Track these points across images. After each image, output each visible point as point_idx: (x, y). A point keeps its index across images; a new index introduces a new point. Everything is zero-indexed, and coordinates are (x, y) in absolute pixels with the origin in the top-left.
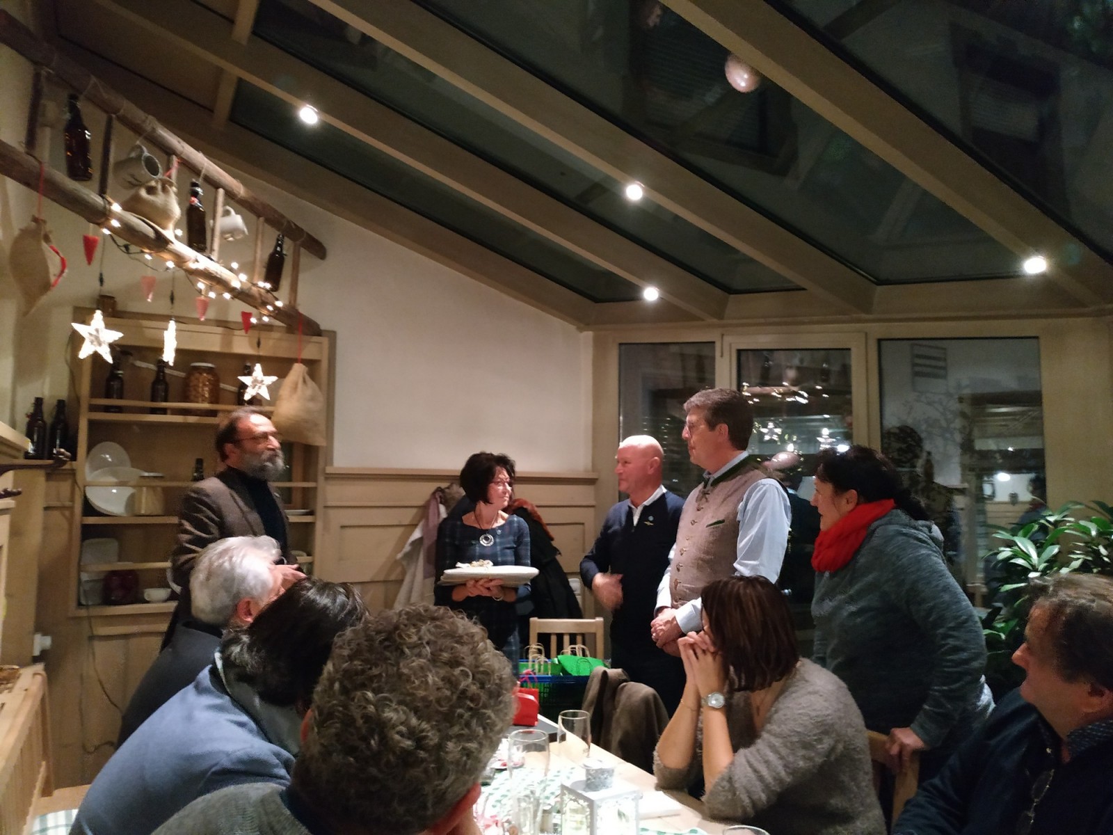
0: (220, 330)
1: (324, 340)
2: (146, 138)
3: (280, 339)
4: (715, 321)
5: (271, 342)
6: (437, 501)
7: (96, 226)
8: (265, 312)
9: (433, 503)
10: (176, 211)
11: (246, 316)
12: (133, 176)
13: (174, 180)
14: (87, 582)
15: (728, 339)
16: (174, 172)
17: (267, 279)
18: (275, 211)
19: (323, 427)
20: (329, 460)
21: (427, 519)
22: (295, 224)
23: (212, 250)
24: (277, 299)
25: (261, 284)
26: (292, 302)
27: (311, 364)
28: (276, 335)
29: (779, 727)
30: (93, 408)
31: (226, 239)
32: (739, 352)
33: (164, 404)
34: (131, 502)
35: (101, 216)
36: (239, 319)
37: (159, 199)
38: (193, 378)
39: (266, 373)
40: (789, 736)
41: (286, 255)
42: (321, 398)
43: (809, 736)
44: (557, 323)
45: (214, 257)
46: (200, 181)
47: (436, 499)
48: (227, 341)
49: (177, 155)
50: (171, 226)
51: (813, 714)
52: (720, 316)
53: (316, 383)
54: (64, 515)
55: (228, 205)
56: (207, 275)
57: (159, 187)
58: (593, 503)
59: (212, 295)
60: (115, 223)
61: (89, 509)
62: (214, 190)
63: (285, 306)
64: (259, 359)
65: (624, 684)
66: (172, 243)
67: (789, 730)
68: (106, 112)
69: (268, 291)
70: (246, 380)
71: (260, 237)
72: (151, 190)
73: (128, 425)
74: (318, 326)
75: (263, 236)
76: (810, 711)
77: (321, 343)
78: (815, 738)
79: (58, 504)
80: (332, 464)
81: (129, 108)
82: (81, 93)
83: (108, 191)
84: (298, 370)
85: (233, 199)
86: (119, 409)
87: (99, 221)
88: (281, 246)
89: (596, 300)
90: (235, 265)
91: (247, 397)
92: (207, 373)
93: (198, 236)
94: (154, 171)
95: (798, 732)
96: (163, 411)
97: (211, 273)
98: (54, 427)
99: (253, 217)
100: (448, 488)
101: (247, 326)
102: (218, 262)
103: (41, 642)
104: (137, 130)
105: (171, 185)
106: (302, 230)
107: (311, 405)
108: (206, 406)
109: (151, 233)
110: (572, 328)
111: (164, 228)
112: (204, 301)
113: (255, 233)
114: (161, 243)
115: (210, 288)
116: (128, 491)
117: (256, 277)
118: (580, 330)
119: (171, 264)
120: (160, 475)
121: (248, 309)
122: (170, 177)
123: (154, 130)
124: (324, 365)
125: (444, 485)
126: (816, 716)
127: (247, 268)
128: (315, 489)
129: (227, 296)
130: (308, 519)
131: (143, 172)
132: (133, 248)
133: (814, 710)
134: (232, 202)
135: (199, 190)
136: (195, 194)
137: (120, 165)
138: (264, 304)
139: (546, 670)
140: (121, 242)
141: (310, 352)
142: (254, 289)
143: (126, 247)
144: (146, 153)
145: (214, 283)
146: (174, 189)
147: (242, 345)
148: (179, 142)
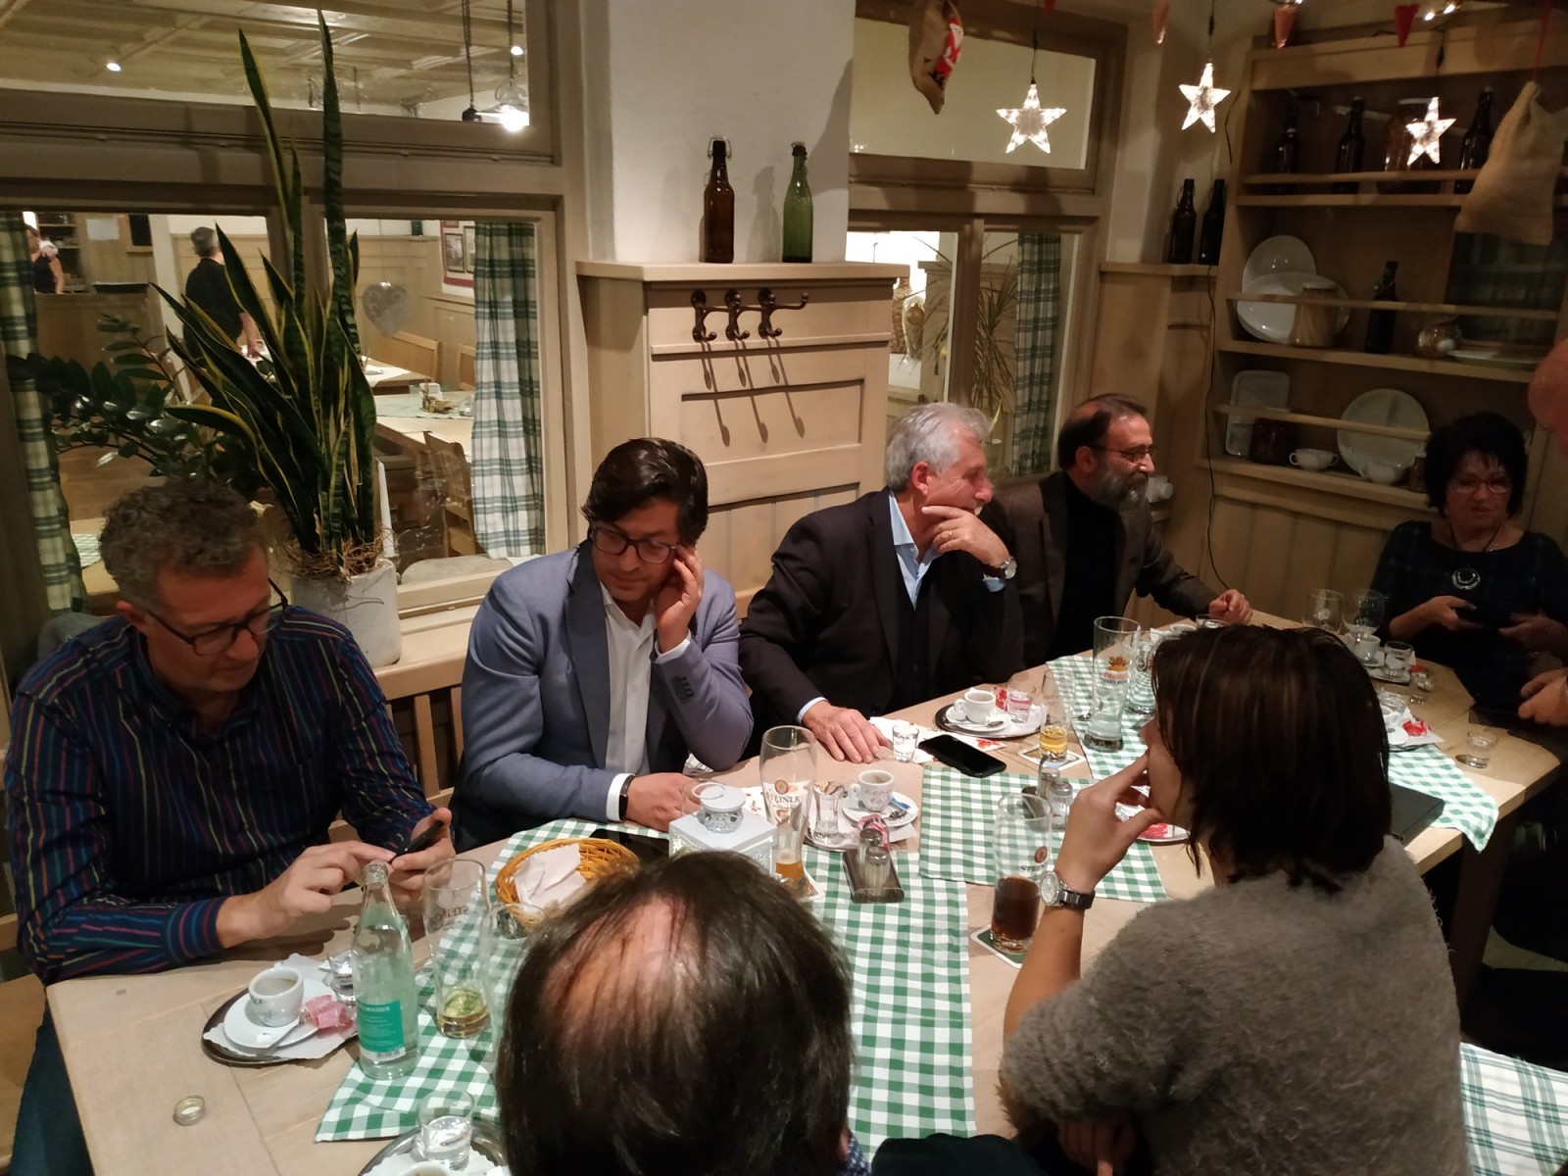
11: (1406, 12)
34: (1295, 324)
79: (1192, 322)
84: (1527, 93)
86: (1292, 189)
91: (1412, 159)
116: (1294, 311)
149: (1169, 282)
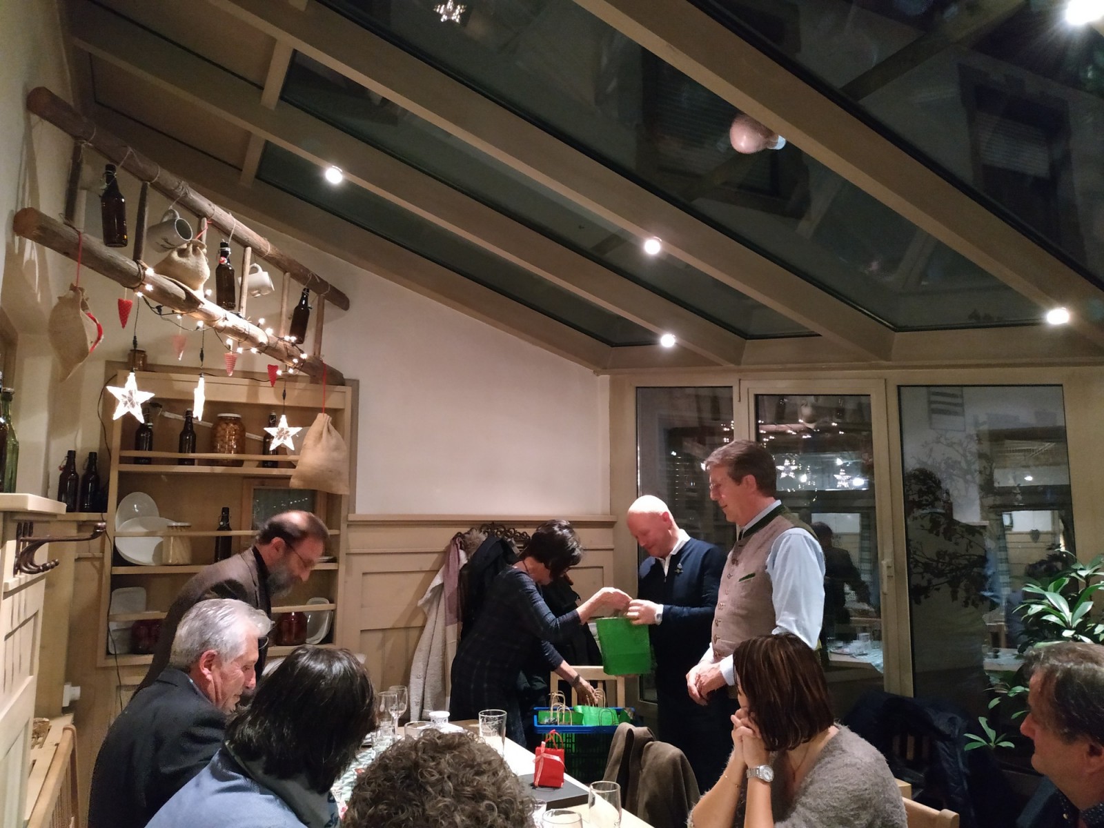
0: (246, 381)
1: (348, 390)
2: (178, 203)
3: (305, 390)
4: (732, 366)
5: (296, 392)
6: (457, 547)
7: (132, 290)
8: (291, 365)
9: (454, 549)
10: (207, 271)
11: (272, 369)
12: (166, 240)
13: (204, 242)
14: (114, 631)
15: (745, 384)
16: (204, 234)
17: (291, 333)
18: (301, 266)
19: (346, 476)
20: (352, 509)
21: (448, 566)
22: (318, 277)
23: (240, 307)
24: (302, 352)
25: (287, 338)
26: (317, 353)
27: (335, 413)
28: (300, 385)
29: (815, 800)
30: (123, 460)
31: (253, 295)
32: (757, 396)
33: (192, 455)
34: (159, 550)
35: (135, 281)
36: (266, 370)
37: (190, 261)
38: (220, 429)
39: (291, 424)
40: (825, 810)
41: (311, 308)
42: (345, 447)
43: (846, 811)
44: (575, 368)
45: (243, 313)
46: (229, 241)
47: (457, 545)
48: (254, 392)
49: (208, 218)
50: (201, 286)
51: (850, 788)
52: (737, 361)
53: (339, 431)
54: (94, 566)
55: (256, 262)
56: (235, 332)
57: (191, 249)
58: (612, 546)
59: (240, 350)
60: (149, 288)
61: (118, 559)
62: (243, 248)
63: (310, 357)
64: (283, 409)
65: (651, 743)
66: (204, 304)
67: (825, 804)
68: (142, 180)
69: (293, 345)
70: (272, 431)
71: (286, 292)
72: (183, 253)
73: (157, 475)
74: (341, 375)
75: (289, 290)
76: (846, 784)
77: (344, 392)
78: (852, 813)
79: (90, 555)
80: (354, 512)
81: (163, 175)
82: (118, 163)
83: (143, 256)
84: (322, 419)
85: (260, 256)
86: (149, 461)
87: (133, 286)
88: (306, 299)
89: (612, 344)
90: (262, 321)
91: (272, 447)
92: (234, 424)
93: (227, 294)
94: (186, 234)
95: (834, 807)
96: (191, 462)
97: (239, 330)
98: (86, 478)
99: (279, 273)
100: (468, 533)
101: (273, 378)
102: (245, 319)
103: (71, 693)
104: (170, 195)
105: (202, 247)
106: (327, 283)
107: (335, 454)
108: (233, 456)
109: (183, 295)
110: (589, 372)
111: (194, 289)
112: (232, 356)
113: (281, 287)
114: (191, 303)
115: (239, 344)
116: (157, 540)
117: (282, 331)
118: (597, 373)
119: (200, 324)
120: (187, 524)
121: (274, 362)
122: (200, 238)
123: (186, 194)
124: (347, 415)
125: (464, 530)
126: (853, 791)
127: (274, 321)
128: (338, 536)
129: (254, 350)
130: (331, 566)
131: (175, 236)
132: (165, 309)
133: (850, 784)
134: (260, 260)
135: (228, 249)
136: (225, 254)
137: (154, 229)
138: (290, 357)
139: (568, 719)
140: (154, 304)
141: (334, 401)
142: (281, 343)
143: (159, 308)
144: (178, 218)
145: (242, 340)
146: (205, 250)
147: (268, 396)
148: (210, 205)
149: (75, 525)
